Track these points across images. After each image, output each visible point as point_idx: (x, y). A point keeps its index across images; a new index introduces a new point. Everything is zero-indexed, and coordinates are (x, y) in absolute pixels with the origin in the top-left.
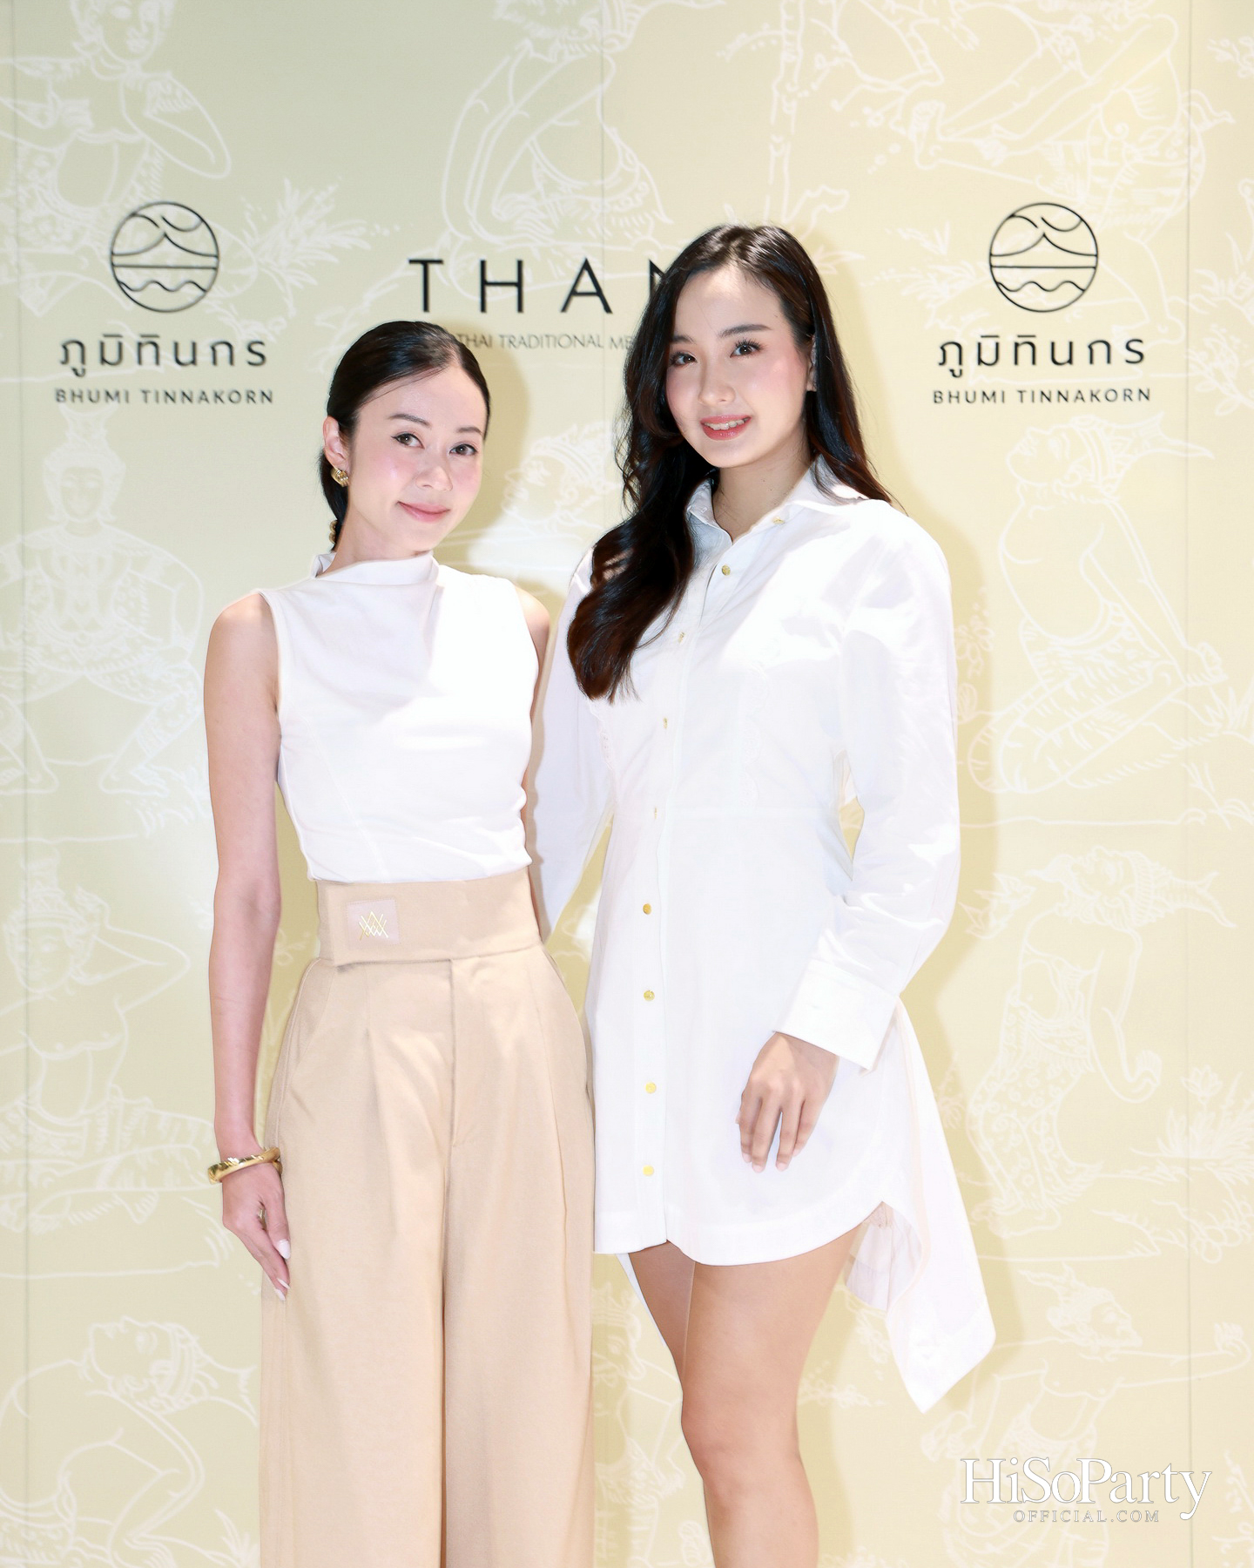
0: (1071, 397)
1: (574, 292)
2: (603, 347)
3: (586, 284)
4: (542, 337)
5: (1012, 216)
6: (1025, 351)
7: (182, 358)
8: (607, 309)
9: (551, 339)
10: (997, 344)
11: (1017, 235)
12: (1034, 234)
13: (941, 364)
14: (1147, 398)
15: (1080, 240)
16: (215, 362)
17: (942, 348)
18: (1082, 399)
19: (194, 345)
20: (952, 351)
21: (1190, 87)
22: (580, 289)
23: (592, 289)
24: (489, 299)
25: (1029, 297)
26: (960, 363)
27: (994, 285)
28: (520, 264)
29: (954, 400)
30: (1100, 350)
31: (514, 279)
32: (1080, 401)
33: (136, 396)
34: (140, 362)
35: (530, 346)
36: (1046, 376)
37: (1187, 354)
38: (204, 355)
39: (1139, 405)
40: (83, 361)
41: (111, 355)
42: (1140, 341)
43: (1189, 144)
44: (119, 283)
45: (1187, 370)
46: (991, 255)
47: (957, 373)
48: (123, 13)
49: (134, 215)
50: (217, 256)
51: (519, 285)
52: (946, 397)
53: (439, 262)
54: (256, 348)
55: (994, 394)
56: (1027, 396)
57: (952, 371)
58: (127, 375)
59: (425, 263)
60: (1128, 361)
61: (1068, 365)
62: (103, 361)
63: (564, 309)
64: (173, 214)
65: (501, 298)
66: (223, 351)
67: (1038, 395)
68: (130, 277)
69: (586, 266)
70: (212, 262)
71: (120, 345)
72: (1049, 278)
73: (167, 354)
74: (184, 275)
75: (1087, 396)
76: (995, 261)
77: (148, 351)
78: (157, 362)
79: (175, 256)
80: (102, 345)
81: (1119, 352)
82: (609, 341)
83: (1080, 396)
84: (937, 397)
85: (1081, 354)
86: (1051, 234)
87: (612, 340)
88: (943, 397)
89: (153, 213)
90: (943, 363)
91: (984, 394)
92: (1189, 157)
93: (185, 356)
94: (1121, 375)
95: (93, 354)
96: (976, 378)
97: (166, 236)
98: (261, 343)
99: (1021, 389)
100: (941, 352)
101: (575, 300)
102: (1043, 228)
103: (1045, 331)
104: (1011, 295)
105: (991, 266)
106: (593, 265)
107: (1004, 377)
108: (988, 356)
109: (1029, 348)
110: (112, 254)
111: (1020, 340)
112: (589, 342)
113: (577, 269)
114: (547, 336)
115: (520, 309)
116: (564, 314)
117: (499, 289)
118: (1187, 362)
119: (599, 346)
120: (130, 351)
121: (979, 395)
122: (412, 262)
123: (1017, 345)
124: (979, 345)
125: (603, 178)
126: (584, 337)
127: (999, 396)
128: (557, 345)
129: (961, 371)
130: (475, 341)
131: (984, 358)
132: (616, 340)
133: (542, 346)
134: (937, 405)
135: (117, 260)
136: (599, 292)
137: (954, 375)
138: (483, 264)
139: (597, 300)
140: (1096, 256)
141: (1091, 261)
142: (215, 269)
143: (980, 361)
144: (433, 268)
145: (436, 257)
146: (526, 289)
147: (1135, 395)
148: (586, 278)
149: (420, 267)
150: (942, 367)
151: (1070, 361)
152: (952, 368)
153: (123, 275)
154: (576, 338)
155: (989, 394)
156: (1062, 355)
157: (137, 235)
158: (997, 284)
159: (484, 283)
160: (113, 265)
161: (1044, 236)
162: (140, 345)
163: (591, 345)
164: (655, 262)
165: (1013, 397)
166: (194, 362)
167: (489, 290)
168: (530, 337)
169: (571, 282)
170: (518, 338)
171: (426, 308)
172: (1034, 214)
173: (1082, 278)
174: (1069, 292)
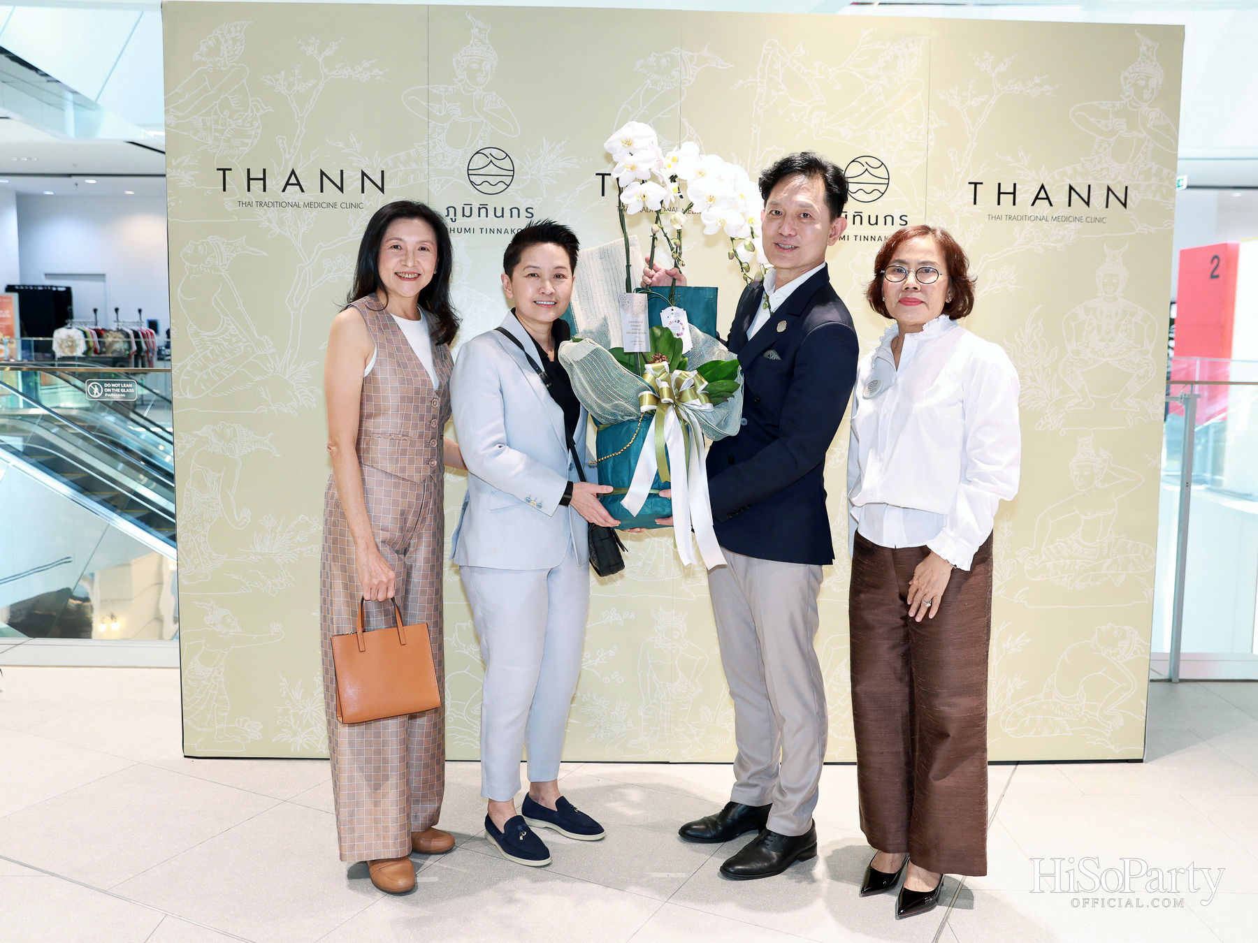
0: (877, 239)
5: (853, 161)
6: (858, 219)
7: (497, 215)
11: (855, 169)
12: (863, 169)
15: (882, 172)
16: (511, 217)
19: (503, 208)
21: (929, 109)
25: (860, 196)
30: (889, 219)
33: (478, 231)
34: (479, 216)
36: (866, 230)
38: (507, 213)
40: (455, 216)
41: (467, 213)
42: (906, 216)
43: (928, 134)
44: (471, 182)
48: (475, 66)
49: (477, 153)
50: (514, 171)
53: (609, 174)
54: (528, 210)
56: (859, 237)
58: (474, 222)
61: (875, 225)
62: (464, 215)
64: (494, 152)
66: (515, 212)
67: (863, 237)
68: (477, 180)
70: (511, 173)
71: (471, 208)
72: (869, 188)
73: (491, 213)
74: (499, 179)
77: (483, 211)
78: (487, 216)
79: (495, 171)
80: (463, 208)
81: (897, 220)
85: (881, 220)
86: (869, 169)
89: (487, 152)
92: (928, 139)
93: (499, 214)
95: (459, 212)
97: (491, 161)
98: (531, 208)
99: (856, 234)
102: (866, 166)
103: (866, 210)
104: (852, 195)
109: (859, 217)
110: (468, 170)
111: (856, 214)
120: (475, 211)
122: (597, 174)
123: (854, 216)
135: (470, 172)
140: (889, 179)
141: (886, 181)
142: (513, 176)
144: (605, 176)
145: (606, 172)
149: (600, 176)
151: (876, 223)
153: (473, 178)
156: (873, 221)
157: (479, 161)
160: (468, 175)
161: (867, 170)
162: (479, 209)
165: (852, 238)
166: (503, 216)
171: (603, 195)
172: (863, 160)
173: (882, 188)
174: (877, 194)
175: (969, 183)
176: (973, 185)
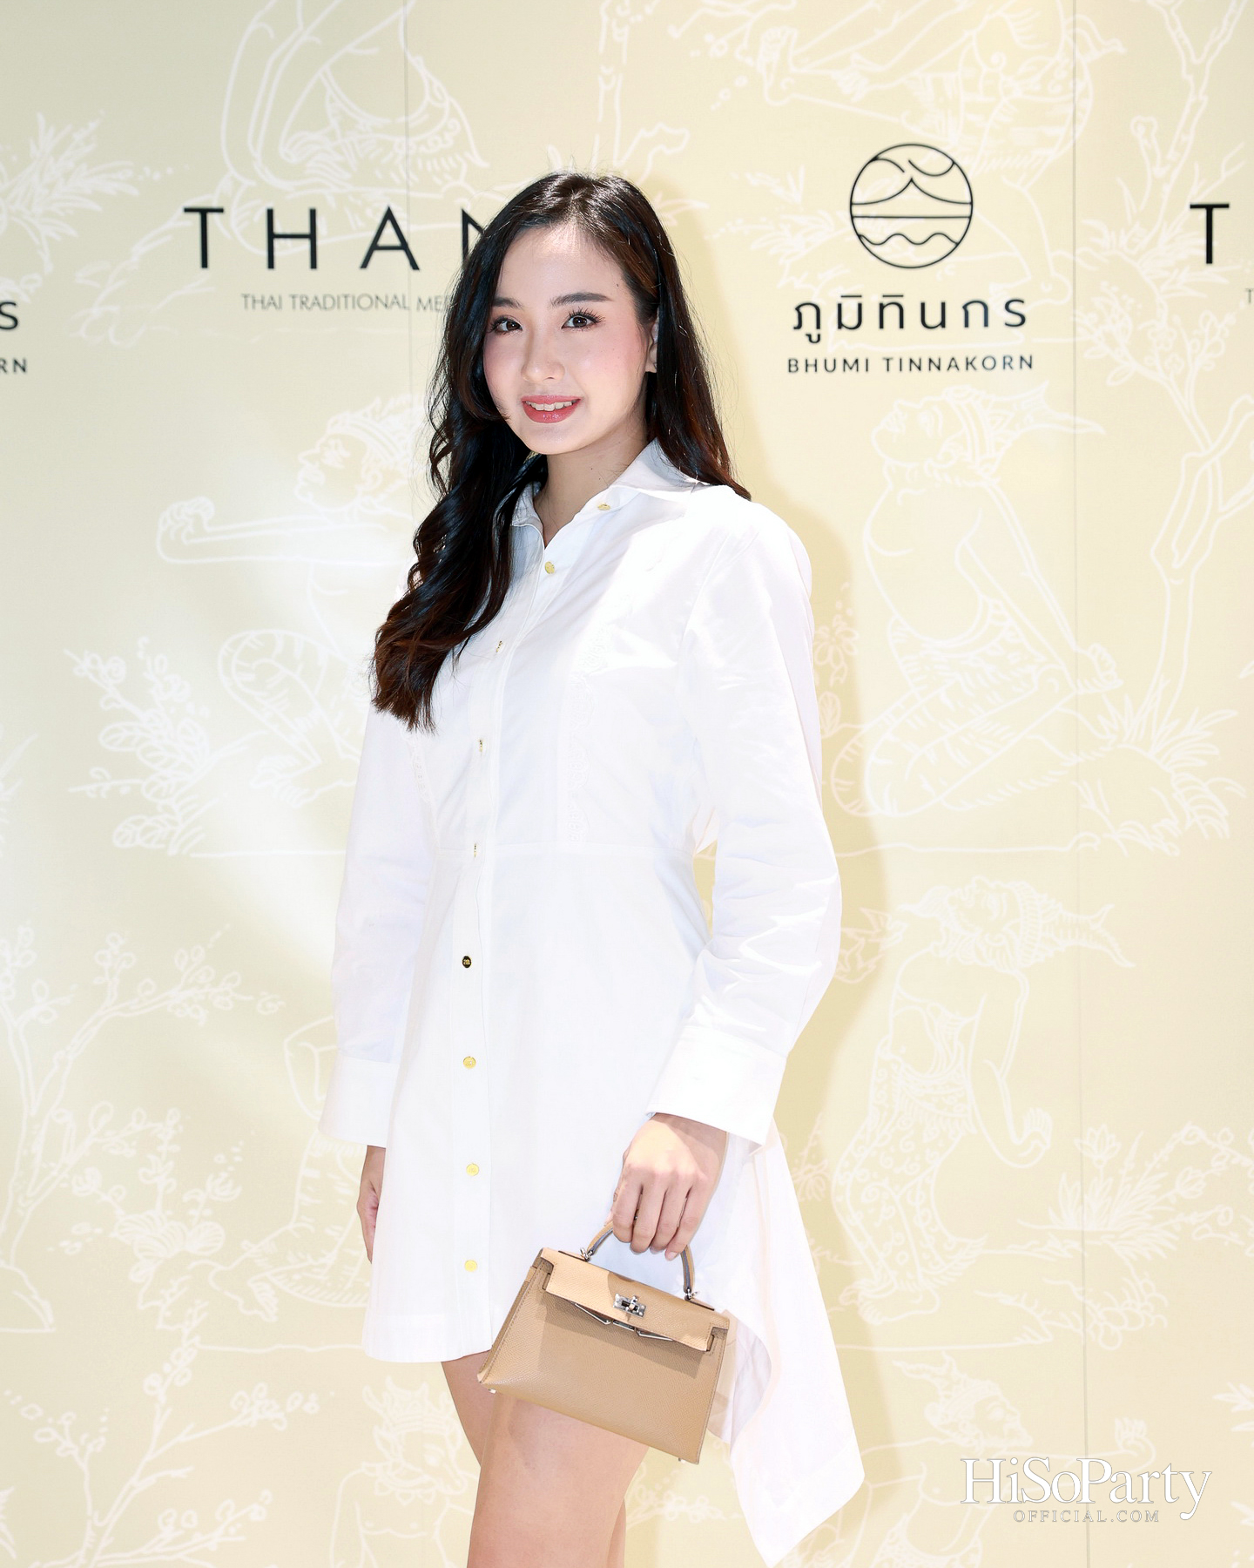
0: (944, 366)
1: (375, 246)
2: (409, 309)
3: (389, 237)
4: (339, 298)
5: (875, 159)
6: (891, 314)
8: (414, 266)
9: (350, 300)
10: (860, 306)
11: (882, 180)
12: (901, 180)
13: (795, 328)
14: (1030, 366)
15: (952, 186)
17: (798, 309)
18: (956, 366)
20: (809, 313)
21: (1074, 13)
22: (381, 242)
23: (397, 242)
24: (277, 254)
25: (896, 251)
26: (818, 327)
27: (856, 238)
28: (313, 213)
29: (811, 369)
30: (976, 312)
31: (306, 230)
32: (953, 370)
35: (326, 308)
36: (915, 341)
37: (1075, 316)
39: (1019, 374)
42: (1022, 302)
43: (1074, 77)
45: (1075, 335)
46: (851, 204)
47: (814, 338)
51: (312, 237)
52: (802, 365)
53: (220, 210)
55: (857, 361)
56: (894, 364)
57: (809, 336)
59: (204, 212)
60: (1007, 324)
61: (940, 328)
63: (365, 265)
65: (292, 253)
67: (906, 364)
69: (389, 216)
72: (918, 230)
75: (962, 365)
76: (857, 211)
81: (998, 314)
82: (416, 301)
83: (953, 364)
84: (792, 366)
85: (955, 316)
86: (919, 178)
87: (420, 301)
88: (799, 365)
90: (799, 326)
91: (845, 361)
92: (1074, 91)
94: (998, 339)
96: (836, 343)
98: (14, 304)
99: (888, 356)
100: (795, 314)
101: (377, 254)
102: (910, 172)
103: (914, 290)
104: (875, 249)
105: (852, 217)
106: (397, 215)
107: (869, 342)
108: (850, 318)
109: (896, 310)
111: (886, 301)
112: (393, 303)
113: (379, 220)
114: (346, 297)
115: (314, 265)
116: (364, 271)
117: (289, 242)
118: (1075, 324)
119: (405, 307)
121: (840, 364)
122: (187, 210)
123: (882, 307)
124: (840, 306)
125: (407, 115)
126: (387, 297)
127: (862, 364)
128: (356, 306)
129: (819, 336)
130: (262, 302)
131: (844, 321)
132: (425, 301)
133: (339, 307)
134: (791, 375)
136: (404, 246)
137: (810, 340)
138: (270, 213)
139: (402, 254)
140: (971, 203)
141: (966, 210)
143: (840, 325)
144: (211, 217)
145: (215, 205)
146: (319, 243)
147: (1016, 363)
148: (389, 227)
149: (197, 217)
150: (797, 331)
151: (943, 324)
152: (809, 332)
154: (377, 298)
155: (851, 362)
156: (933, 317)
158: (860, 236)
159: (272, 236)
161: (912, 181)
163: (396, 307)
164: (468, 211)
165: (878, 365)
167: (277, 243)
168: (325, 297)
169: (372, 234)
170: (311, 299)
171: (205, 264)
172: (899, 156)
173: (955, 229)
174: (940, 246)
175: (1193, 207)
176: (1203, 213)
